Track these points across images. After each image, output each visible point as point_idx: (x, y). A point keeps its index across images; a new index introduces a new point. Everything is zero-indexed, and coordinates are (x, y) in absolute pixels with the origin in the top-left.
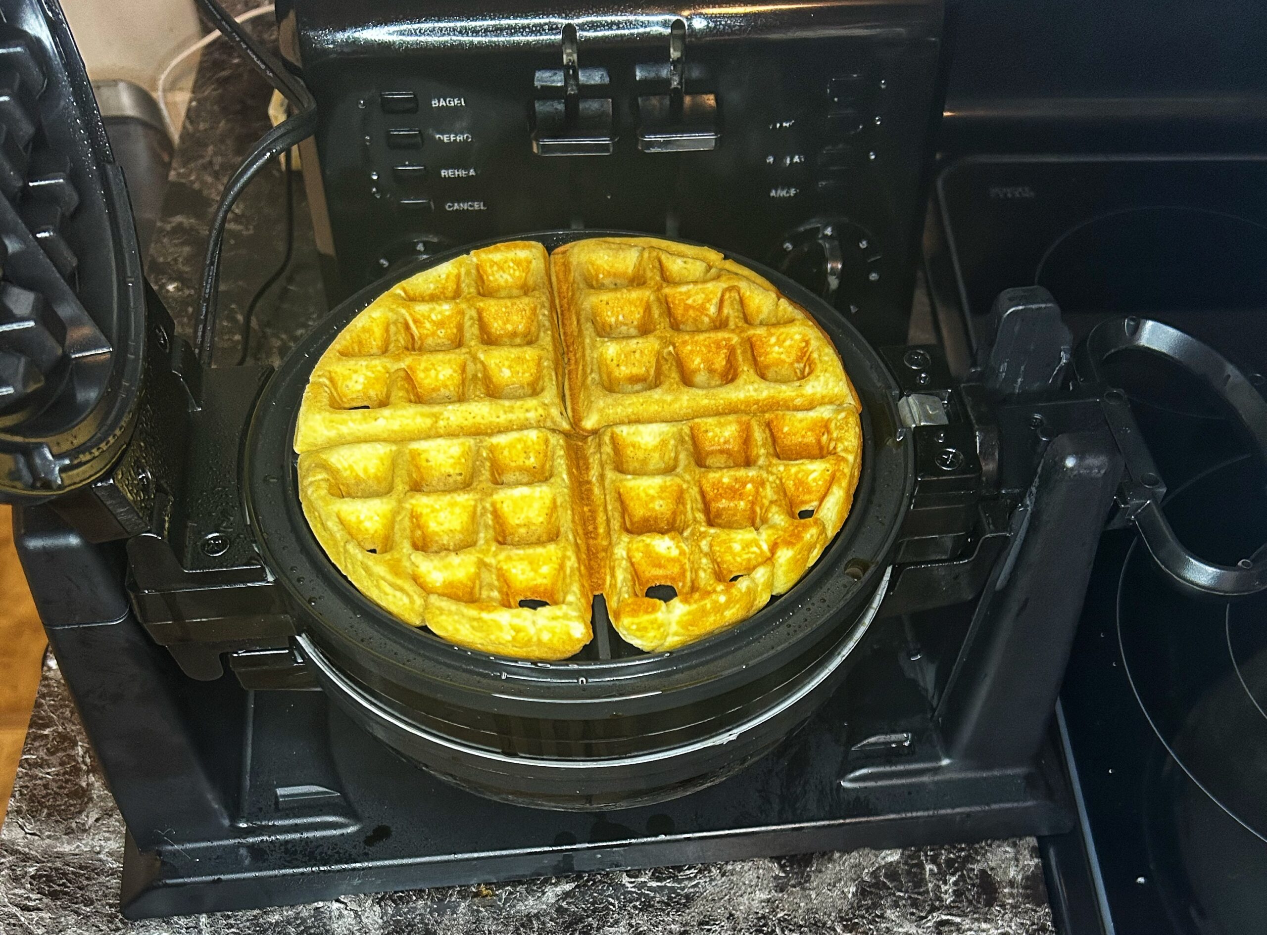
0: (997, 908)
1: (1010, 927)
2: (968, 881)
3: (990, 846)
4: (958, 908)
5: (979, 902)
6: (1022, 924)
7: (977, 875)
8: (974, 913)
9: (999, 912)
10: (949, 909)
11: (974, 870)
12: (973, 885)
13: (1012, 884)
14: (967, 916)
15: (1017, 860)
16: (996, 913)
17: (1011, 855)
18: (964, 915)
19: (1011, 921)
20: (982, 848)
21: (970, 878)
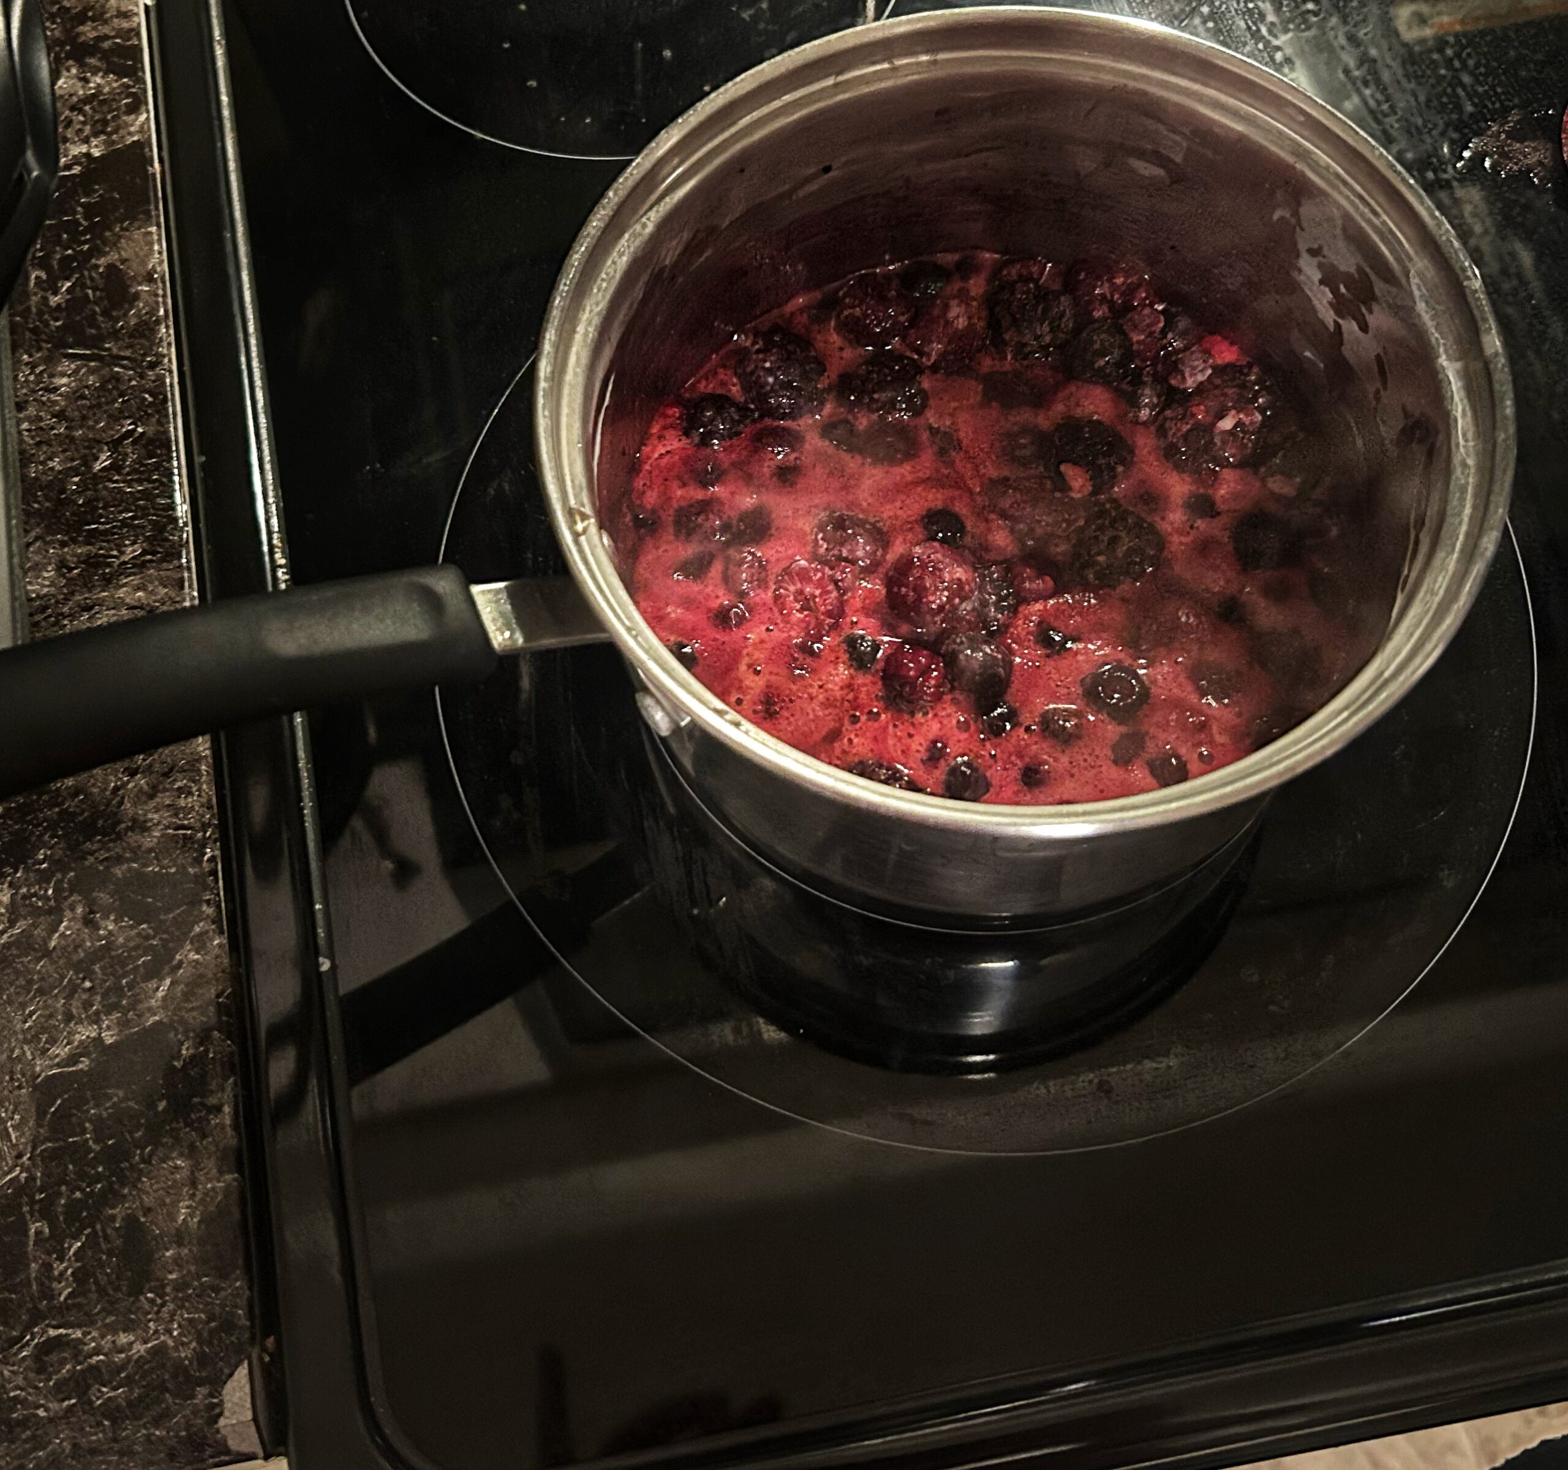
0: (149, 1295)
1: (169, 1332)
2: (104, 1246)
3: (147, 1161)
4: (79, 1306)
5: (117, 1289)
6: (191, 1321)
7: (117, 1230)
8: (109, 1313)
9: (152, 1301)
10: (62, 1314)
11: (113, 1218)
12: (110, 1253)
13: (179, 1238)
14: (92, 1323)
15: (194, 1183)
16: (147, 1306)
17: (186, 1173)
18: (87, 1321)
19: (172, 1321)
20: (132, 1167)
21: (106, 1238)
